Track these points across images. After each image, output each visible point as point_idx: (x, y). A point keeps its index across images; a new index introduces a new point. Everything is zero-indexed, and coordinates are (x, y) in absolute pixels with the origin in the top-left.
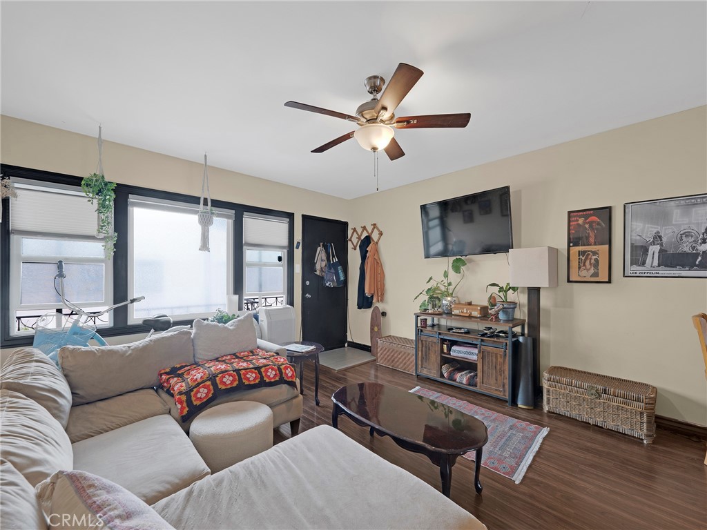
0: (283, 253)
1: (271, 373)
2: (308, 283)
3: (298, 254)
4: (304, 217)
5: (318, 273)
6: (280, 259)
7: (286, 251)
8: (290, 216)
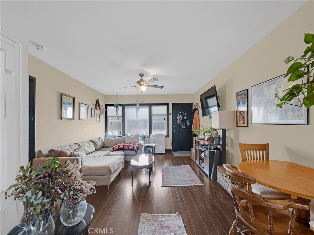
0: (166, 117)
1: (131, 147)
2: (174, 127)
3: (170, 117)
4: (173, 104)
5: (178, 123)
6: (164, 119)
7: (166, 116)
8: (167, 105)
